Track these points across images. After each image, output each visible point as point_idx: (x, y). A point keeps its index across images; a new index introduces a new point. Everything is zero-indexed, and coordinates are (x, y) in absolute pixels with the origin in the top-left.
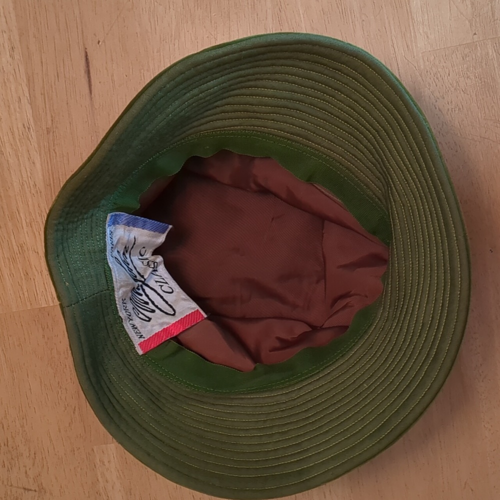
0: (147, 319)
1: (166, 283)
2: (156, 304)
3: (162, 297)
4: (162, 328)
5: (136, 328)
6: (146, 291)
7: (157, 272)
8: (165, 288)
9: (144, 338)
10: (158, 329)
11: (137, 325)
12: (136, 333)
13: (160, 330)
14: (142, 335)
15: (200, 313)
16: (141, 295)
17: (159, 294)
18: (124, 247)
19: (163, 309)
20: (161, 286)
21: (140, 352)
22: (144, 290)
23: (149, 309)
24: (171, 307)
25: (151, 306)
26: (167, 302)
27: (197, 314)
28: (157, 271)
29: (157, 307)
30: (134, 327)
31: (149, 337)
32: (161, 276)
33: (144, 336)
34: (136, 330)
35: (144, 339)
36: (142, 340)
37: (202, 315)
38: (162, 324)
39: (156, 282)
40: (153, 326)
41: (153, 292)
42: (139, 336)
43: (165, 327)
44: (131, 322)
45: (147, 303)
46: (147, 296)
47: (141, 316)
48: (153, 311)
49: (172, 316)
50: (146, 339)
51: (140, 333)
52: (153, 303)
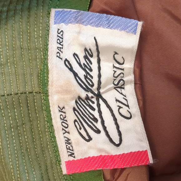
0: (87, 138)
1: (128, 106)
2: (106, 125)
3: (115, 120)
4: (99, 155)
5: (70, 144)
6: (101, 107)
7: (123, 90)
8: (124, 111)
9: (74, 157)
10: (93, 153)
11: (73, 140)
12: (67, 149)
13: (96, 156)
14: (73, 154)
15: (147, 155)
16: (93, 109)
17: (113, 115)
18: (83, 49)
19: (109, 134)
20: (120, 107)
21: (65, 172)
22: (99, 105)
23: (96, 127)
24: (120, 134)
25: (99, 125)
26: (118, 127)
27: (143, 155)
28: (124, 88)
29: (105, 128)
30: (68, 141)
31: (79, 158)
32: (125, 96)
33: (76, 155)
34: (69, 146)
35: (74, 159)
36: (71, 159)
37: (148, 160)
38: (101, 150)
39: (117, 100)
40: (90, 148)
41: (108, 110)
42: (69, 153)
43: (103, 154)
44: (66, 135)
45: (96, 120)
46: (100, 112)
47: (83, 132)
48: (98, 132)
49: (115, 147)
50: (75, 159)
51: (73, 150)
52: (103, 122)
